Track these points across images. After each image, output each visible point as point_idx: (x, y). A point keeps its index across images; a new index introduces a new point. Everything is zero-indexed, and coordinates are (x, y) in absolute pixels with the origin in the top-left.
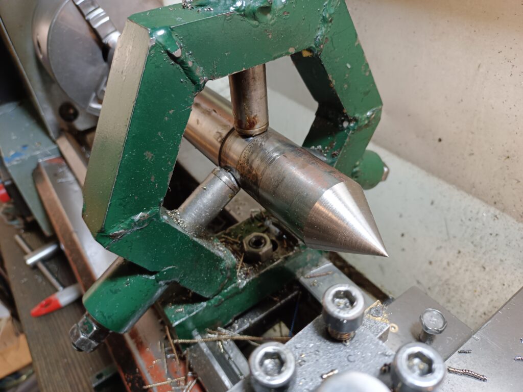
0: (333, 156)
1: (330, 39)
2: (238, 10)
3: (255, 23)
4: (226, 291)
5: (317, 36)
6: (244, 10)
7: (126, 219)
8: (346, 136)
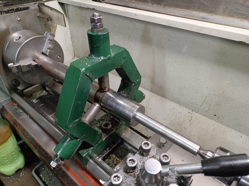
0: (128, 94)
1: (125, 63)
2: (102, 60)
3: (107, 63)
4: (99, 142)
5: (122, 63)
6: (104, 60)
7: (73, 122)
8: (132, 88)
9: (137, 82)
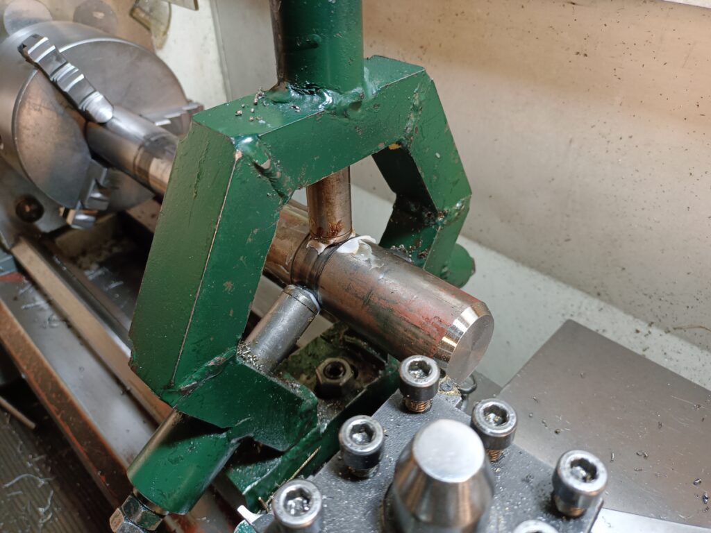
0: (420, 257)
1: (419, 129)
2: (328, 108)
3: (345, 120)
5: (407, 128)
7: (199, 367)
9: (457, 210)
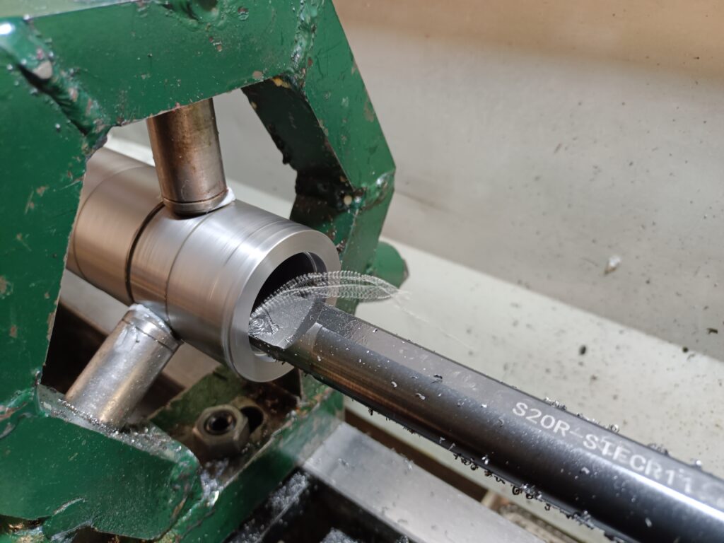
1: (315, 61)
3: (191, 22)
4: (185, 518)
9: (379, 188)
